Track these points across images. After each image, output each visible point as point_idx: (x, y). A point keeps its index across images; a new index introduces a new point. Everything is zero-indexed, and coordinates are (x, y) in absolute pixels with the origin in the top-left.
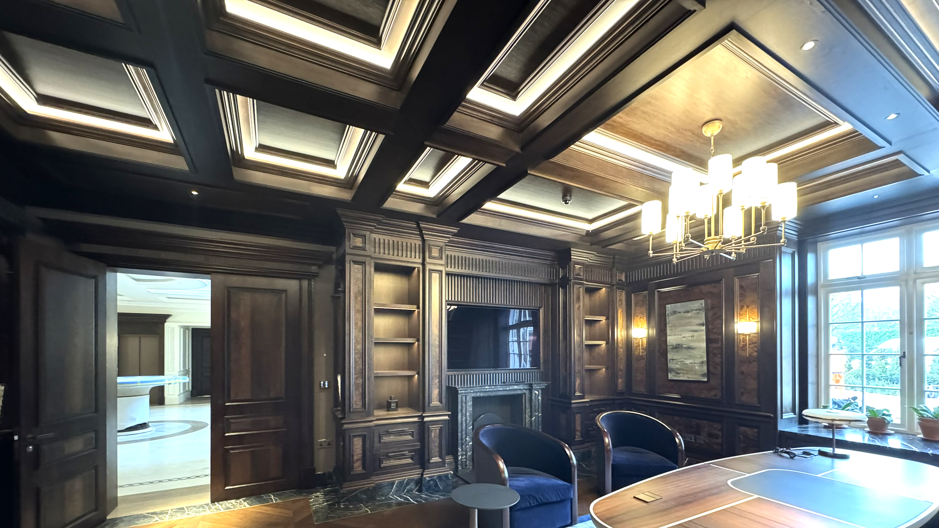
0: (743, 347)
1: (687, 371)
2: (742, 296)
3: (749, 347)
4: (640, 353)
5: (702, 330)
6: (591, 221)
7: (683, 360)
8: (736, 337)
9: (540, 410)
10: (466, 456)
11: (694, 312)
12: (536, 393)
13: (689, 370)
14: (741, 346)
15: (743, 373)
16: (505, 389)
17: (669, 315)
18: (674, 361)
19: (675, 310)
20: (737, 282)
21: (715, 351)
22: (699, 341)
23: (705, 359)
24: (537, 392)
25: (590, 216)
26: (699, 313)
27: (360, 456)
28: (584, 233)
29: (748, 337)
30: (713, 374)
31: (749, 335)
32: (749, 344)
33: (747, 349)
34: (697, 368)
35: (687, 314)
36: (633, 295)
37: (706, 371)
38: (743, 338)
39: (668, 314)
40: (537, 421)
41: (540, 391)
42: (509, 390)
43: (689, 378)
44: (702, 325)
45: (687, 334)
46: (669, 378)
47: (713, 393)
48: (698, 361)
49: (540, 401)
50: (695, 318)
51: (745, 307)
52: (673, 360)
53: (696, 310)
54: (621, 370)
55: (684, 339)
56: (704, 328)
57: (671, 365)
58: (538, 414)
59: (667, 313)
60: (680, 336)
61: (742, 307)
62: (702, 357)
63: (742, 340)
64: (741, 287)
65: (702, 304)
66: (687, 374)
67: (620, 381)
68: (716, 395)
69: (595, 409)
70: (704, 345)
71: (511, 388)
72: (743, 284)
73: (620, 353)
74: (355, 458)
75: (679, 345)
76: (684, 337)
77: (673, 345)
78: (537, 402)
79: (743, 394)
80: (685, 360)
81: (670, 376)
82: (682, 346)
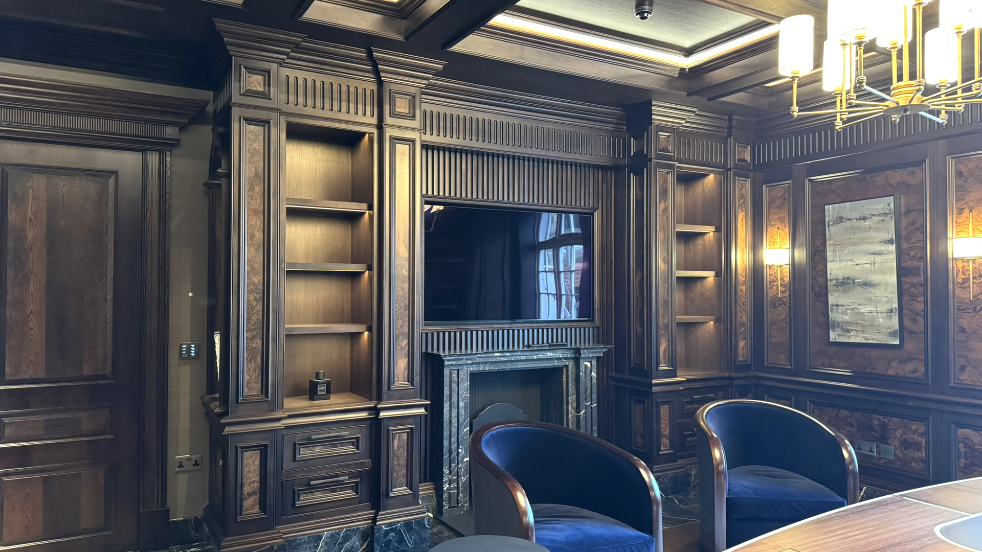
0: (963, 283)
1: (863, 326)
2: (960, 189)
3: (973, 283)
4: (778, 294)
5: (889, 253)
6: (688, 52)
7: (855, 306)
8: (950, 265)
9: (594, 396)
10: (458, 483)
11: (875, 219)
12: (586, 366)
13: (866, 325)
14: (960, 281)
15: (963, 330)
16: (530, 357)
17: (831, 223)
18: (840, 309)
19: (840, 215)
20: (951, 164)
21: (912, 290)
22: (883, 272)
23: (896, 305)
24: (589, 364)
25: (688, 43)
26: (883, 221)
27: (256, 485)
28: (676, 74)
29: (971, 264)
30: (911, 332)
31: (974, 261)
32: (974, 278)
33: (969, 287)
34: (881, 320)
35: (862, 222)
36: (764, 187)
37: (897, 327)
38: (963, 267)
39: (829, 222)
40: (589, 419)
41: (594, 362)
42: (538, 360)
43: (866, 339)
44: (890, 242)
45: (865, 260)
46: (831, 340)
47: (910, 367)
48: (883, 308)
49: (594, 381)
50: (877, 229)
51: (967, 210)
52: (837, 305)
53: (879, 215)
54: (743, 325)
55: (857, 268)
56: (893, 248)
57: (834, 316)
58: (591, 404)
59: (827, 220)
60: (850, 263)
61: (960, 211)
62: (889, 301)
63: (960, 269)
64: (959, 174)
65: (889, 205)
66: (863, 332)
67: (742, 344)
68: (915, 371)
69: (695, 397)
70: (893, 279)
71: (541, 356)
72: (963, 168)
73: (740, 294)
74: (246, 490)
75: (848, 278)
76: (857, 264)
77: (837, 279)
78: (588, 382)
79: (963, 368)
80: (860, 307)
81: (833, 336)
82: (854, 280)
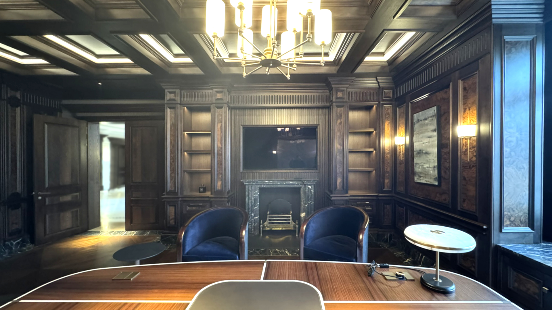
0: (465, 152)
1: (425, 174)
2: (465, 98)
3: (470, 151)
4: (401, 158)
5: (434, 136)
7: (423, 164)
8: (459, 142)
9: (312, 199)
11: (430, 119)
13: (426, 174)
14: (464, 150)
15: (465, 179)
17: (415, 123)
18: (418, 166)
19: (418, 119)
20: (461, 84)
21: (445, 156)
22: (432, 146)
23: (436, 164)
24: (310, 187)
26: (432, 120)
27: (174, 217)
29: (469, 141)
30: (444, 179)
31: (470, 138)
32: (470, 149)
33: (467, 154)
34: (431, 172)
35: (425, 121)
36: (397, 108)
37: (437, 176)
38: (466, 142)
40: (310, 208)
41: (313, 186)
43: (426, 181)
44: (434, 130)
45: (426, 140)
46: (415, 181)
47: (444, 197)
48: (432, 165)
49: (313, 193)
50: (431, 124)
51: (468, 110)
52: (417, 164)
53: (431, 117)
54: (388, 172)
55: (423, 145)
56: (435, 134)
57: (417, 169)
58: (311, 203)
59: (414, 121)
60: (421, 142)
61: (465, 110)
62: (434, 162)
63: (464, 144)
64: (465, 89)
65: (434, 111)
66: (425, 177)
67: (387, 181)
68: (445, 200)
70: (435, 150)
72: (466, 86)
73: (386, 158)
74: (171, 218)
75: (420, 150)
76: (424, 143)
77: (417, 151)
79: (464, 201)
80: (424, 165)
81: (416, 179)
82: (422, 151)
